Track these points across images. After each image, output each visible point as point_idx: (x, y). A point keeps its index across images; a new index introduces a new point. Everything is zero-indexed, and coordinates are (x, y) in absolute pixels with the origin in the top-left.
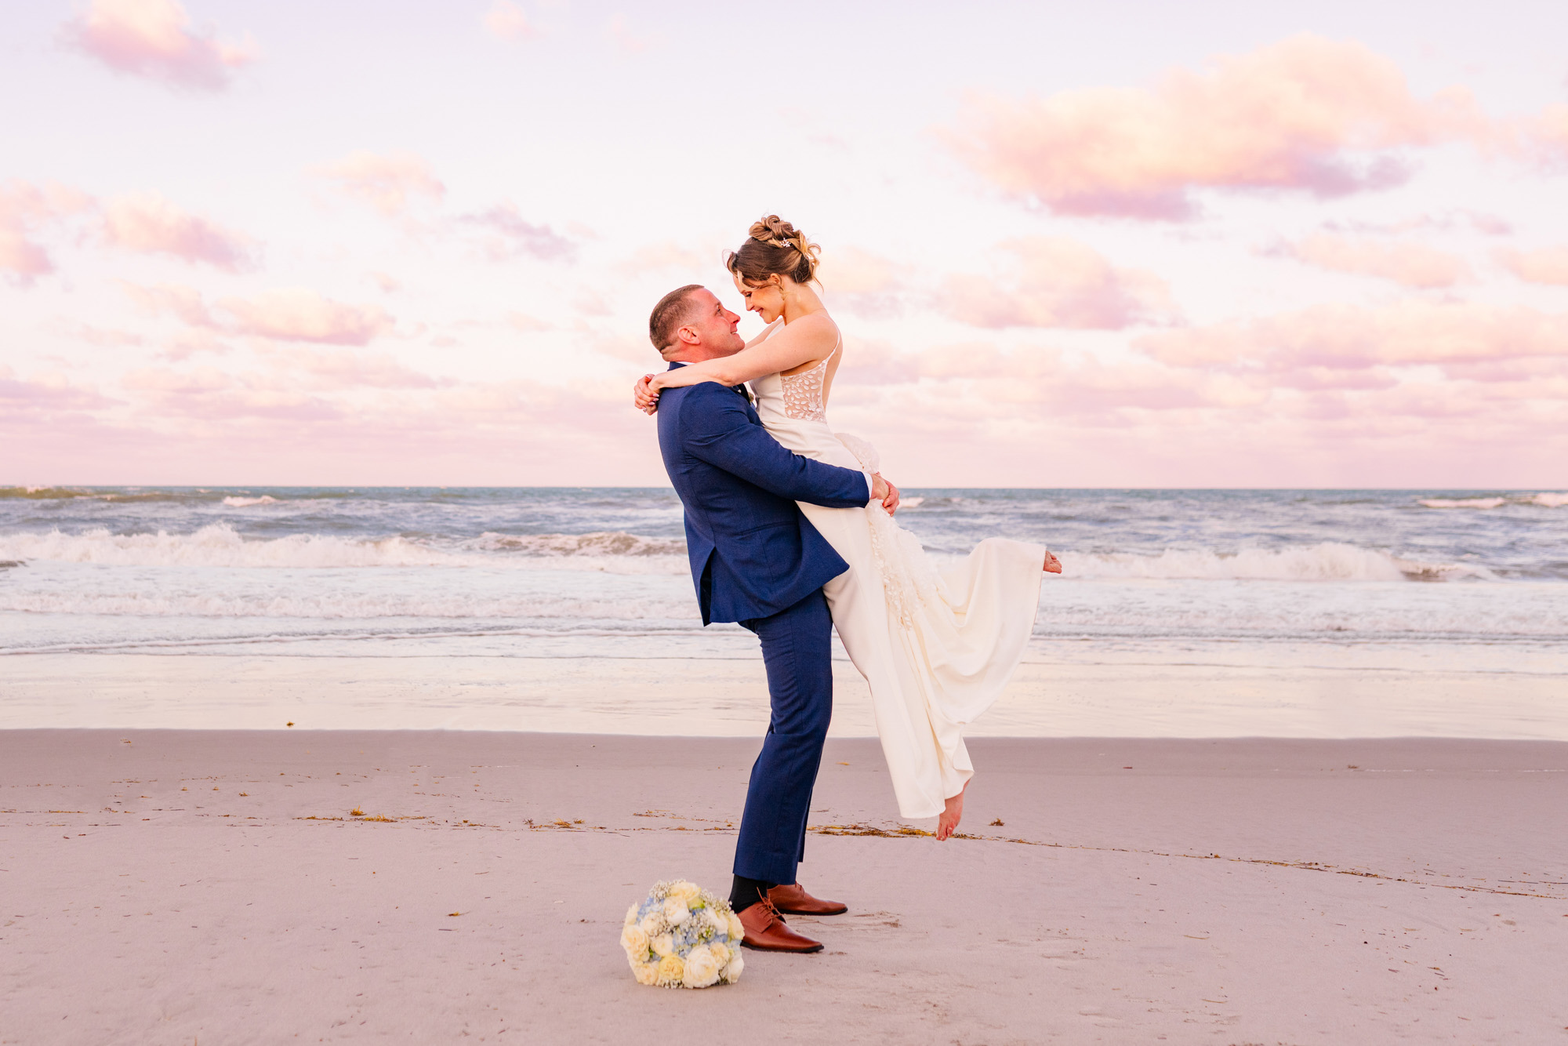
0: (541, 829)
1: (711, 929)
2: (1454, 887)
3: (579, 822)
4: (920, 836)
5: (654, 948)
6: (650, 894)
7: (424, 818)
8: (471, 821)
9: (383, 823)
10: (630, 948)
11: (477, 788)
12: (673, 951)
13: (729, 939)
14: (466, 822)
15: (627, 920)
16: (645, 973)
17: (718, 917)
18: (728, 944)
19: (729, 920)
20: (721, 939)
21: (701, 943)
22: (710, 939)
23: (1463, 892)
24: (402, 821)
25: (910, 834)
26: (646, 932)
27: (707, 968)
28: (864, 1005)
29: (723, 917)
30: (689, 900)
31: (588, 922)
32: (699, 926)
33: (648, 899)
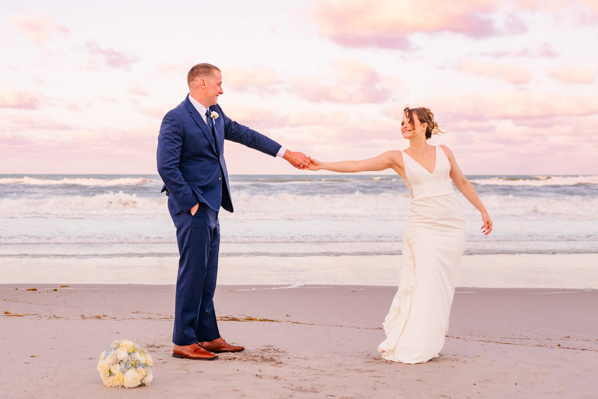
0: (87, 319)
1: (137, 361)
2: (480, 341)
3: (105, 316)
4: (254, 321)
5: (111, 370)
6: (111, 346)
7: (36, 314)
8: (57, 316)
9: (18, 317)
10: (101, 371)
11: (65, 302)
12: (120, 372)
13: (146, 366)
14: (54, 316)
15: (100, 359)
16: (108, 381)
17: (141, 356)
18: (146, 368)
19: (146, 357)
20: (142, 366)
21: (133, 368)
22: (137, 366)
23: (483, 343)
24: (26, 316)
25: (250, 320)
26: (108, 363)
27: (135, 379)
28: (203, 395)
29: (143, 356)
30: (128, 349)
31: (92, 359)
32: (131, 360)
33: (110, 348)
